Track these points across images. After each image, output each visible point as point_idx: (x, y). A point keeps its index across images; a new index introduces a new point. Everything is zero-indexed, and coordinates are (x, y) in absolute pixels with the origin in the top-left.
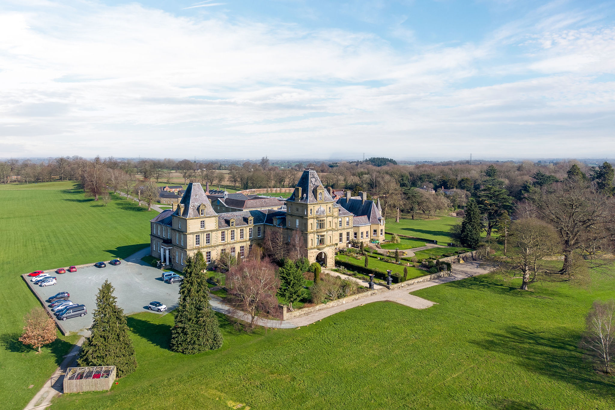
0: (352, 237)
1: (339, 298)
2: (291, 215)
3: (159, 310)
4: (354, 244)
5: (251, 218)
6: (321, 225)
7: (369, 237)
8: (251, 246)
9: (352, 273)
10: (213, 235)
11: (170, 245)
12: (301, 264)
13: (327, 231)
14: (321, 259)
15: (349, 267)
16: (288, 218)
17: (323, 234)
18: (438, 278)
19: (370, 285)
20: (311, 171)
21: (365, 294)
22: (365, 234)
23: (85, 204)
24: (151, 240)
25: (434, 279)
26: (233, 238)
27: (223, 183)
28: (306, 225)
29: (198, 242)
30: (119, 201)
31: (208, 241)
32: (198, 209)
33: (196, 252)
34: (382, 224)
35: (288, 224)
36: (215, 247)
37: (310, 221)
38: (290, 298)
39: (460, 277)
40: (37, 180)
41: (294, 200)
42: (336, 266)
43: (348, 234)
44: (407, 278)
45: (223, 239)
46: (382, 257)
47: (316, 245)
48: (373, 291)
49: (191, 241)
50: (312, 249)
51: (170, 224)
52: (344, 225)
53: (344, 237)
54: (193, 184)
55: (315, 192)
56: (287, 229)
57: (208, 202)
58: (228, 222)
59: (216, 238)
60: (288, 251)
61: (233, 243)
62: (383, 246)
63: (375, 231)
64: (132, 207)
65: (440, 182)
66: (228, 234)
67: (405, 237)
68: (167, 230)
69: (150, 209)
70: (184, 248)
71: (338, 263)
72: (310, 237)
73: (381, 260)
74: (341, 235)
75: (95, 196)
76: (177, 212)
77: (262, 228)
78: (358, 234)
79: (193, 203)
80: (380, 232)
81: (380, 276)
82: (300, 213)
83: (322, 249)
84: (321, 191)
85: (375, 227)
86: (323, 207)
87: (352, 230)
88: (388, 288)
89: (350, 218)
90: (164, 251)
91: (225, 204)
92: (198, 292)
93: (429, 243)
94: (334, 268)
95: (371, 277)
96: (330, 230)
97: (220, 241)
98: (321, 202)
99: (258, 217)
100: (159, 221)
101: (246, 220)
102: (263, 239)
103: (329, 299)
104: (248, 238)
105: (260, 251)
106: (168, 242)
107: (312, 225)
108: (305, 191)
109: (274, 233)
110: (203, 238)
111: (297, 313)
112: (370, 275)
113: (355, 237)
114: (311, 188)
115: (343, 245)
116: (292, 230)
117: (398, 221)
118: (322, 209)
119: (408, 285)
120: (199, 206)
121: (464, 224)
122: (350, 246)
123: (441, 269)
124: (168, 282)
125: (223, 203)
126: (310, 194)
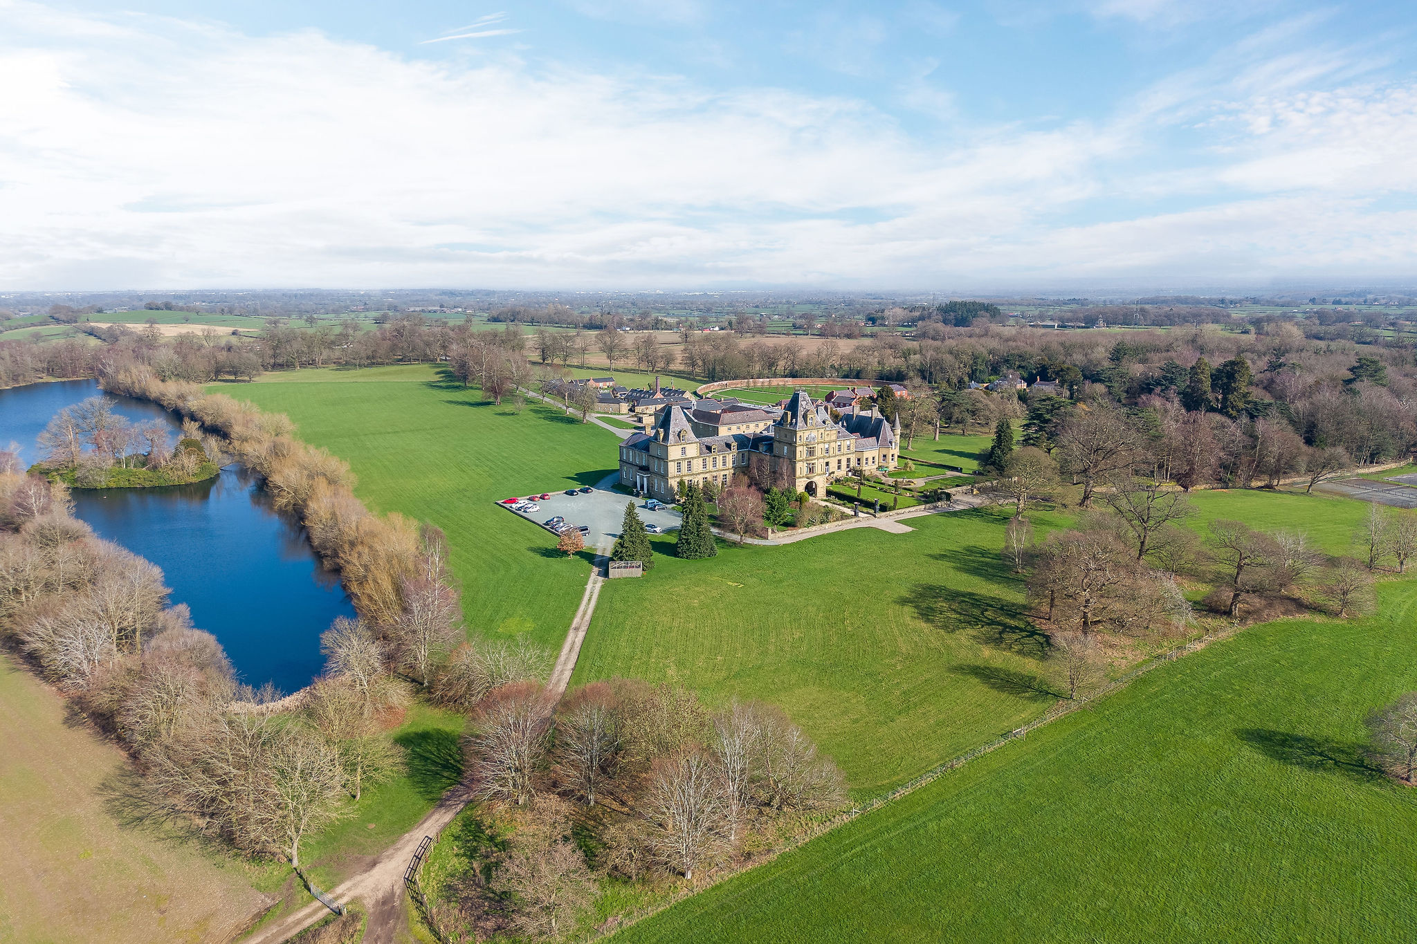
0: (853, 463)
1: (821, 523)
2: (779, 442)
3: (655, 531)
4: (856, 472)
5: (734, 444)
6: (811, 452)
7: (876, 463)
8: (734, 474)
9: (842, 502)
10: (694, 462)
11: (646, 472)
12: (789, 492)
13: (818, 459)
14: (811, 489)
15: (841, 496)
16: (776, 445)
17: (813, 462)
18: (935, 507)
19: (855, 513)
20: (801, 393)
21: (848, 521)
22: (870, 460)
23: (482, 409)
24: (621, 467)
25: (929, 509)
26: (715, 465)
27: (672, 367)
28: (795, 452)
29: (679, 470)
30: (532, 406)
31: (689, 469)
32: (679, 435)
33: (678, 480)
34: (893, 448)
35: (776, 451)
36: (696, 475)
37: (798, 449)
38: (774, 520)
39: (959, 508)
40: (373, 361)
41: (782, 425)
42: (827, 496)
43: (848, 460)
44: (897, 507)
45: (705, 466)
46: (882, 486)
47: (805, 473)
48: (857, 519)
49: (672, 468)
50: (800, 478)
51: (647, 449)
52: (844, 450)
53: (844, 463)
54: (673, 407)
55: (805, 417)
56: (775, 456)
57: (688, 427)
58: (709, 448)
59: (697, 465)
60: (775, 480)
61: (715, 471)
62: (891, 475)
63: (885, 456)
64: (558, 417)
65: (1038, 368)
66: (710, 461)
67: (926, 462)
68: (642, 455)
69: (585, 421)
70: (665, 476)
71: (829, 493)
72: (798, 465)
73: (881, 489)
74: (839, 461)
75: (496, 398)
76: (656, 437)
77: (746, 454)
78: (861, 461)
79: (673, 429)
80: (891, 457)
81: (869, 505)
82: (788, 440)
83: (812, 478)
84: (812, 416)
85: (884, 451)
86: (814, 433)
87: (854, 455)
88: (875, 517)
89: (852, 441)
90: (641, 479)
91: (693, 418)
92: (697, 512)
93: (952, 471)
94: (825, 498)
95: (856, 505)
96: (821, 458)
97: (701, 469)
98: (812, 427)
99: (742, 441)
100: (631, 446)
101: (728, 446)
102: (748, 466)
103: (812, 523)
104: (731, 465)
105: (746, 479)
106: (645, 469)
107: (801, 452)
108: (794, 416)
109: (760, 461)
110: (684, 465)
111: (781, 534)
112: (856, 503)
113: (859, 464)
114: (801, 412)
115: (841, 474)
116: (779, 457)
117: (937, 438)
118: (813, 435)
119: (898, 514)
120: (680, 432)
121: (993, 448)
122: (850, 474)
123: (939, 499)
124: (653, 509)
125: (691, 416)
126: (800, 419)
